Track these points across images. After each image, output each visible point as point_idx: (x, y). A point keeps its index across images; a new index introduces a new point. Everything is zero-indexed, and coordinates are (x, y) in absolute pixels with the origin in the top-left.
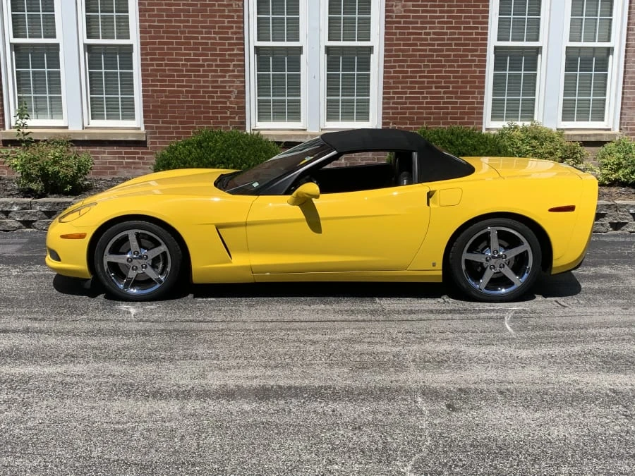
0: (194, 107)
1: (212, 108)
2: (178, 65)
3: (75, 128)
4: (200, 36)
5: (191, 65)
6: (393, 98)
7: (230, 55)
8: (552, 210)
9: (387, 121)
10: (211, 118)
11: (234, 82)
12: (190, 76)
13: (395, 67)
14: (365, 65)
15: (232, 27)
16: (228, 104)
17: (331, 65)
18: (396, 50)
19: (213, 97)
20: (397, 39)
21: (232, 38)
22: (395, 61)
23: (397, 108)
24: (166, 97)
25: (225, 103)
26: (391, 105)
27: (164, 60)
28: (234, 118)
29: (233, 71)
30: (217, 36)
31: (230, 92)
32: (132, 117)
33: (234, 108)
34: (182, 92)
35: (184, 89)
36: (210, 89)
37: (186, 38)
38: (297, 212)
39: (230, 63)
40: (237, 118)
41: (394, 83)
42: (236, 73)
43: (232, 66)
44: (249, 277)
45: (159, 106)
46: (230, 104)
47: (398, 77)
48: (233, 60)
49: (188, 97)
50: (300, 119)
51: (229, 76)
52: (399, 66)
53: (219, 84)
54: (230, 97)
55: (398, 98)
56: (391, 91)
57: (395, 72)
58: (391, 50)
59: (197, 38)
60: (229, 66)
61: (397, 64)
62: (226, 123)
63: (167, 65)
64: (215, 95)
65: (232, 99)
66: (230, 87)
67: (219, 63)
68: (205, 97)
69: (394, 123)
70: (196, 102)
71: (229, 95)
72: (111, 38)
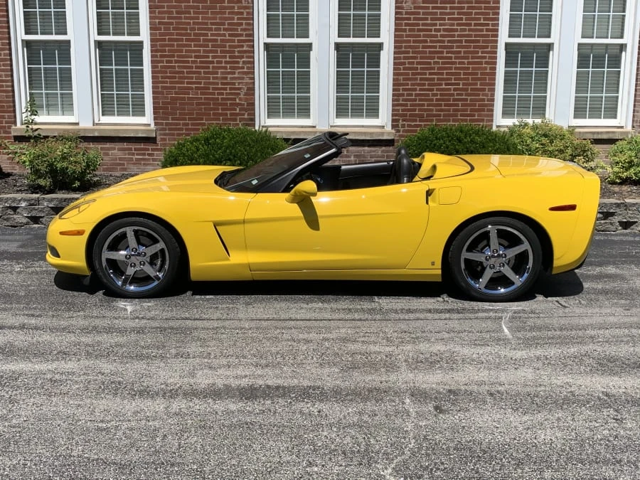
0: (203, 104)
1: (221, 104)
2: (188, 62)
3: (86, 124)
4: (209, 33)
5: (201, 62)
6: (403, 95)
7: (239, 52)
8: (553, 209)
9: (397, 118)
10: (221, 114)
11: (243, 78)
12: (200, 73)
13: (404, 63)
14: (375, 61)
15: (242, 24)
16: (238, 101)
17: (341, 62)
18: (406, 47)
19: (222, 94)
20: (407, 36)
21: (241, 35)
22: (405, 58)
23: (406, 105)
24: (176, 93)
25: (235, 99)
26: (401, 102)
27: (174, 57)
28: (244, 115)
29: (243, 68)
30: (227, 33)
31: (239, 89)
32: (142, 113)
33: (243, 105)
34: (192, 88)
35: (194, 86)
36: (220, 86)
37: (195, 35)
38: (295, 210)
39: (239, 60)
40: (246, 115)
41: (404, 79)
42: (245, 70)
43: (241, 63)
44: (247, 275)
45: (168, 103)
46: (240, 100)
47: (408, 74)
48: (243, 57)
49: (197, 94)
50: (309, 115)
51: (239, 73)
52: (409, 63)
53: (229, 80)
54: (239, 94)
55: (408, 95)
56: (401, 87)
57: (404, 69)
58: (401, 47)
59: (207, 35)
60: (238, 62)
61: (406, 61)
62: (236, 120)
63: (176, 62)
64: (225, 92)
65: (242, 96)
66: (239, 83)
67: (228, 59)
68: (214, 94)
69: (403, 120)
70: (205, 99)
71: (238, 91)
72: (122, 34)
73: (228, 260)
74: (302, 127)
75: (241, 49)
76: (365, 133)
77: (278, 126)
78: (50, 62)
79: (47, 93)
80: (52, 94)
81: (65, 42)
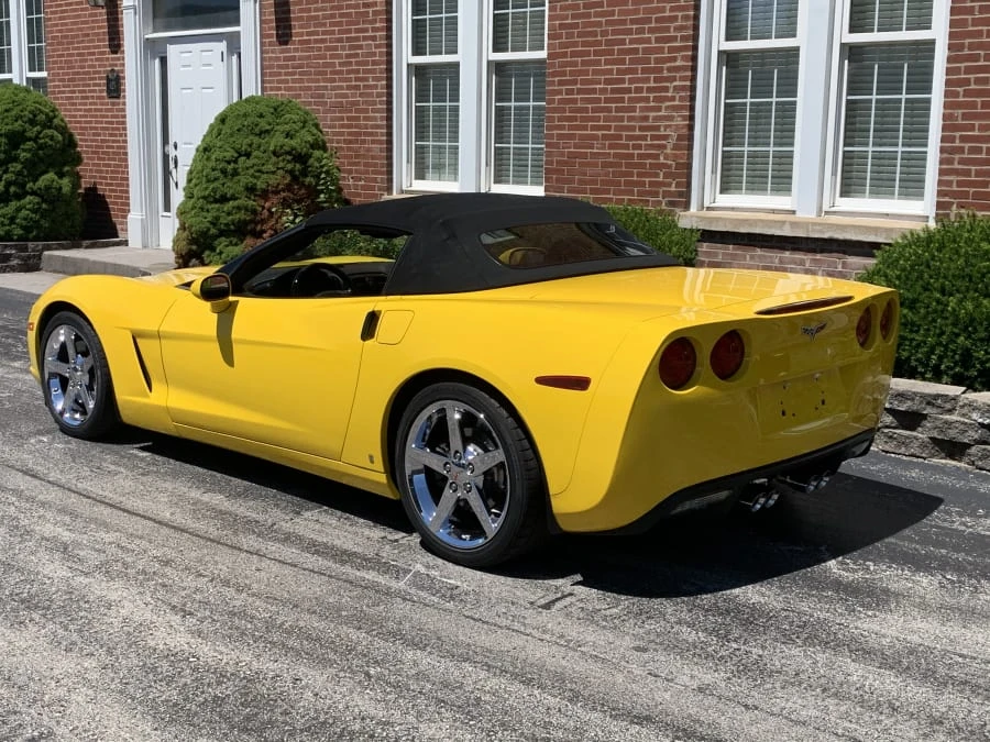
0: (611, 165)
1: (637, 166)
2: (594, 91)
4: (627, 37)
5: (613, 91)
6: (961, 150)
7: (669, 70)
8: (542, 381)
9: (947, 199)
10: (636, 184)
11: (672, 118)
12: (609, 110)
13: (967, 82)
14: (922, 82)
15: (676, 18)
16: (662, 160)
17: (857, 83)
18: (971, 46)
19: (639, 147)
20: (976, 22)
21: (674, 39)
22: (968, 70)
23: (968, 173)
24: (575, 146)
25: (656, 157)
26: (956, 166)
27: (576, 84)
28: (670, 185)
29: (673, 99)
30: (653, 36)
31: (665, 137)
33: (669, 167)
34: (595, 137)
35: (600, 133)
36: (637, 133)
37: (609, 43)
39: (668, 84)
40: (674, 185)
41: (965, 116)
42: (677, 103)
43: (671, 90)
44: (167, 427)
45: (565, 163)
46: (665, 159)
47: (974, 105)
48: (674, 79)
49: (604, 148)
51: (667, 108)
52: (978, 81)
53: (650, 122)
54: (664, 147)
55: (972, 151)
56: (958, 134)
57: (967, 93)
58: (961, 47)
59: (623, 42)
60: (666, 89)
61: (972, 76)
62: (656, 194)
63: (580, 91)
64: (643, 143)
65: (669, 151)
66: (666, 127)
67: (652, 84)
68: (627, 147)
69: (961, 206)
70: (616, 155)
71: (664, 142)
72: (523, 49)
73: (147, 396)
74: (773, 211)
75: (673, 64)
76: (876, 230)
77: (733, 209)
78: (440, 97)
79: (434, 147)
80: (440, 147)
81: (456, 66)
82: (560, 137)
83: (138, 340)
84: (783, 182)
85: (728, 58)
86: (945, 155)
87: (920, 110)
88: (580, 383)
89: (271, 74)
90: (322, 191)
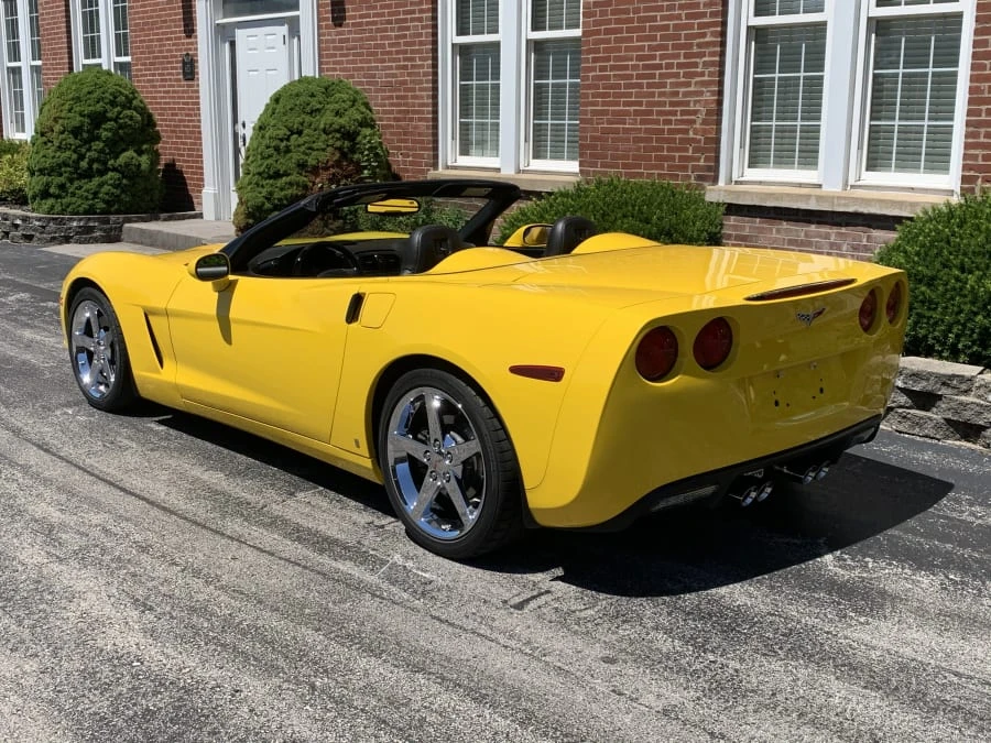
0: (642, 140)
1: (668, 141)
2: (626, 68)
4: (659, 15)
5: (645, 67)
6: (987, 123)
7: (699, 46)
8: (516, 370)
9: (972, 173)
10: (666, 158)
11: (701, 93)
12: (640, 86)
16: (691, 135)
17: (884, 56)
19: (669, 122)
21: (703, 15)
24: (609, 122)
25: (686, 131)
26: (982, 140)
27: (610, 61)
28: (698, 159)
29: (702, 74)
30: (683, 13)
31: (695, 112)
33: (699, 141)
34: (627, 113)
35: (632, 109)
36: (668, 108)
37: (641, 20)
39: (698, 60)
40: (702, 160)
42: (706, 78)
43: (701, 66)
45: (598, 139)
46: (694, 134)
48: (704, 55)
49: (635, 123)
51: (696, 83)
53: (680, 98)
54: (694, 122)
56: (984, 107)
59: (654, 19)
60: (695, 65)
62: (685, 168)
63: (613, 68)
64: (673, 118)
65: (698, 126)
66: (696, 102)
67: (682, 60)
68: (657, 122)
69: (986, 180)
70: (647, 130)
71: (693, 117)
72: (560, 27)
73: (159, 372)
74: (800, 185)
75: (702, 40)
76: (901, 204)
77: (760, 183)
78: (482, 76)
79: (477, 124)
80: (483, 124)
81: (497, 45)
82: (594, 113)
83: (150, 317)
84: (809, 157)
85: (757, 34)
86: (971, 129)
87: (946, 84)
88: (554, 374)
89: (328, 56)
90: (365, 168)
